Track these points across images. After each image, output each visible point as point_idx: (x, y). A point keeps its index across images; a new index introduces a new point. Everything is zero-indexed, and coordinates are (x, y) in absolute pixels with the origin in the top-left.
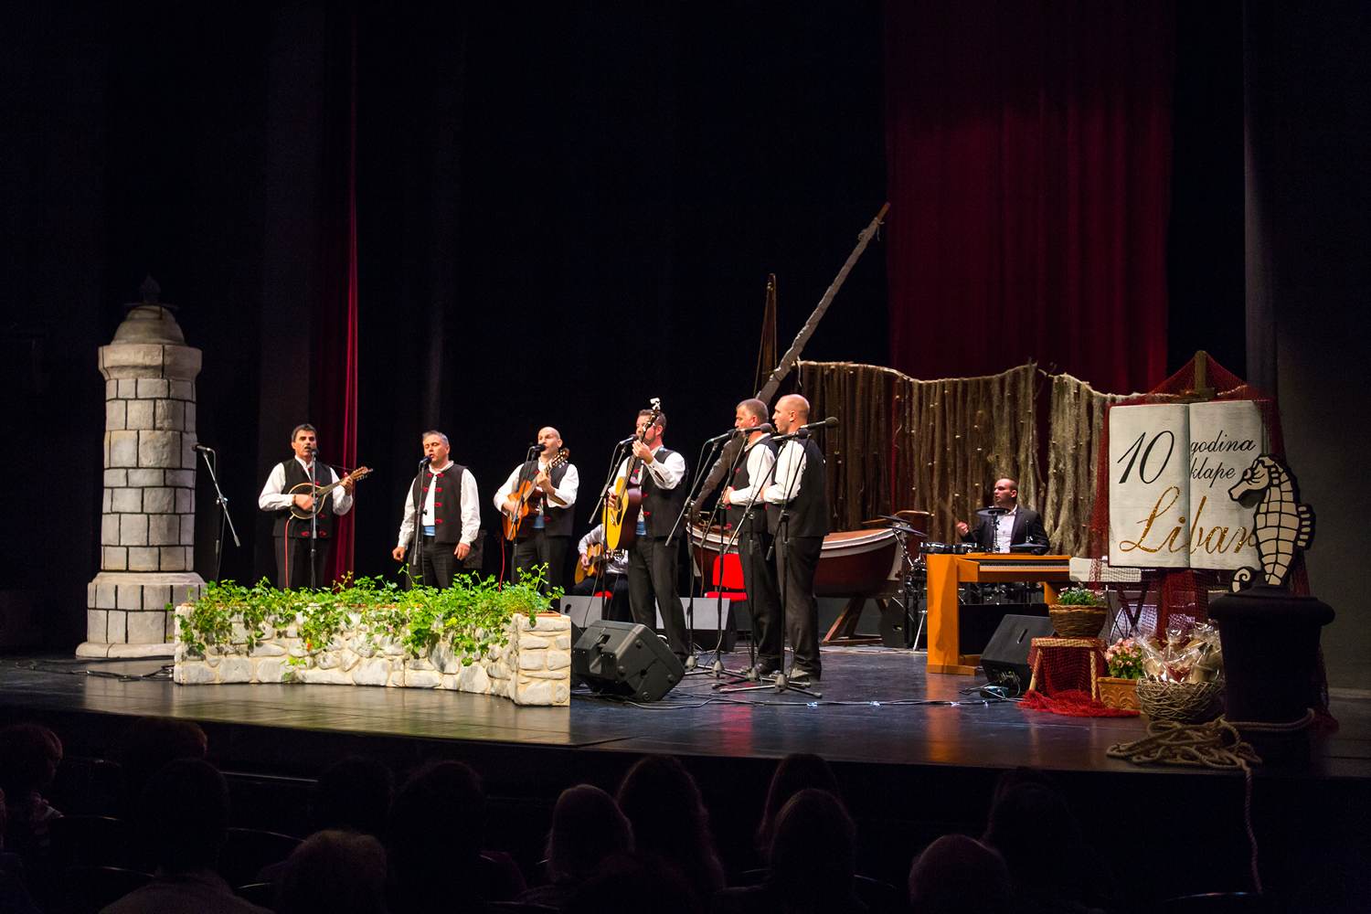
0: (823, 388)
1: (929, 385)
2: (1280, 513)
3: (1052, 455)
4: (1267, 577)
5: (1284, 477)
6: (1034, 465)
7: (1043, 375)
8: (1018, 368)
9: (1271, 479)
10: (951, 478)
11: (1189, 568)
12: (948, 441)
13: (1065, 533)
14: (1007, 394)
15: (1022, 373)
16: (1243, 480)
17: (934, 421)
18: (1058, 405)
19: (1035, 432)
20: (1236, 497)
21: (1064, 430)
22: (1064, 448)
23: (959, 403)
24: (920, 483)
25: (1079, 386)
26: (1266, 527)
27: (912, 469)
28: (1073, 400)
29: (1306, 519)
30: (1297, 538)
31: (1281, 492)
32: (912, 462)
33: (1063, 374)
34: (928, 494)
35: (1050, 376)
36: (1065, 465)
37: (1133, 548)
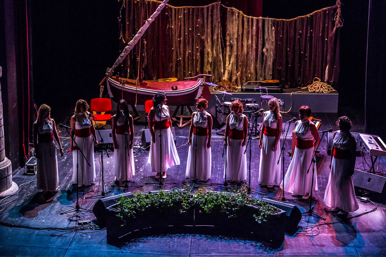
0: (134, 8)
1: (179, 9)
3: (228, 38)
6: (221, 41)
7: (223, 7)
8: (213, 3)
10: (187, 45)
12: (186, 30)
13: (233, 67)
14: (210, 13)
15: (215, 6)
17: (181, 23)
19: (221, 29)
21: (232, 29)
22: (233, 35)
23: (191, 16)
24: (176, 47)
25: (239, 13)
27: (172, 41)
28: (237, 18)
32: (172, 39)
33: (232, 7)
34: (178, 51)
35: (226, 7)
36: (233, 41)
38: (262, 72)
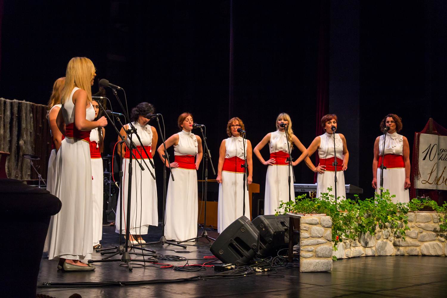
37: (426, 183)
38: (17, 172)
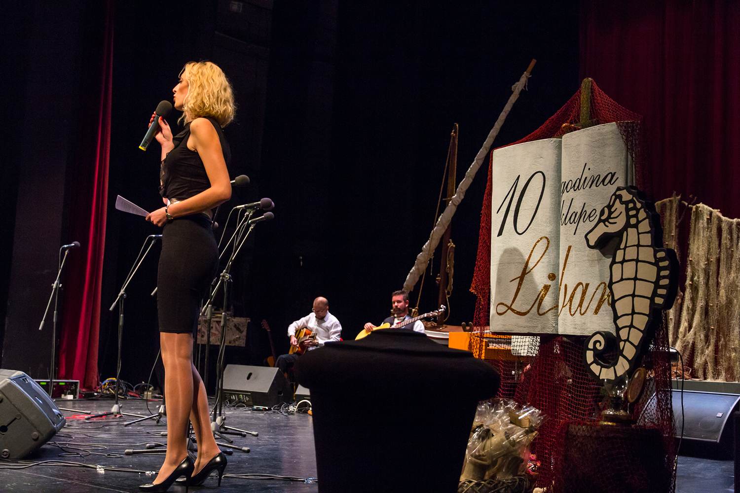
2: (637, 261)
3: (689, 270)
4: (622, 344)
5: (642, 214)
7: (685, 205)
8: (665, 200)
9: (628, 217)
11: (558, 335)
15: (668, 204)
16: (600, 221)
18: (695, 230)
20: (592, 243)
21: (698, 249)
22: (698, 263)
25: (711, 213)
26: (622, 279)
28: (706, 225)
29: (664, 268)
30: (655, 294)
31: (639, 234)
33: (700, 203)
35: (690, 206)
36: (698, 278)
37: (507, 311)
